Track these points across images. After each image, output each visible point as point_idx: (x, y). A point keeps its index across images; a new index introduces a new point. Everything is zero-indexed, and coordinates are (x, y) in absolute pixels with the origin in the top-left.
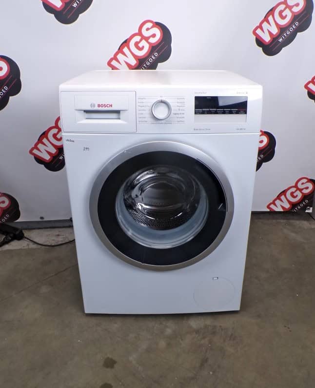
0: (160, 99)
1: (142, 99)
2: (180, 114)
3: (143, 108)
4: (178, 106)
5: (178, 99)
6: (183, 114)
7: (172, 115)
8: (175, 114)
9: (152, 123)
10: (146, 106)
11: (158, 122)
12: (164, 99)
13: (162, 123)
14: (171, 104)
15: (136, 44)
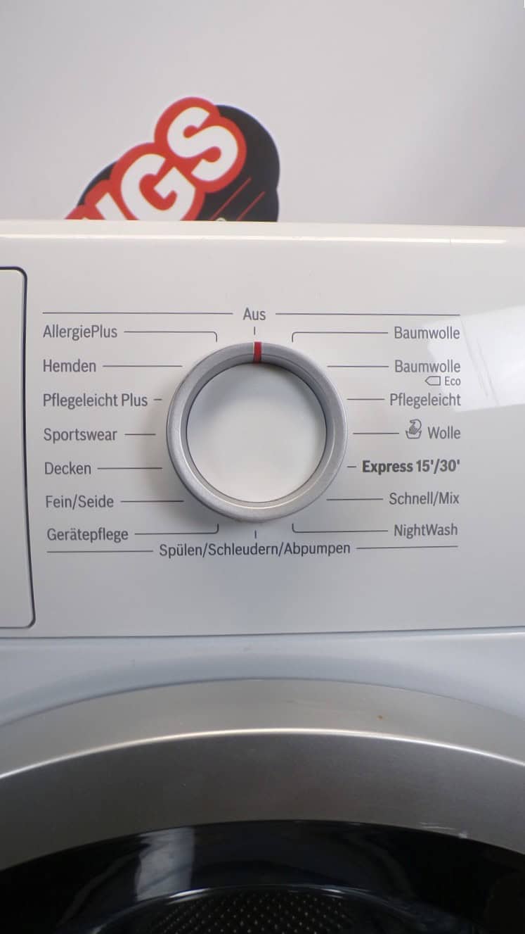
0: (241, 335)
1: (77, 334)
2: (424, 465)
3: (85, 419)
4: (397, 398)
5: (400, 333)
6: (450, 465)
7: (349, 479)
8: (381, 468)
9: (169, 552)
10: (111, 400)
11: (218, 540)
12: (275, 336)
13: (259, 550)
14: (341, 385)
15: (148, 186)
